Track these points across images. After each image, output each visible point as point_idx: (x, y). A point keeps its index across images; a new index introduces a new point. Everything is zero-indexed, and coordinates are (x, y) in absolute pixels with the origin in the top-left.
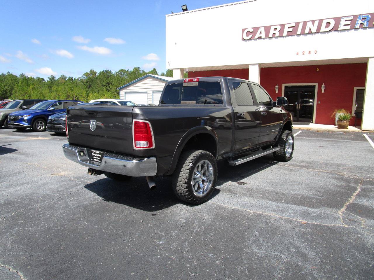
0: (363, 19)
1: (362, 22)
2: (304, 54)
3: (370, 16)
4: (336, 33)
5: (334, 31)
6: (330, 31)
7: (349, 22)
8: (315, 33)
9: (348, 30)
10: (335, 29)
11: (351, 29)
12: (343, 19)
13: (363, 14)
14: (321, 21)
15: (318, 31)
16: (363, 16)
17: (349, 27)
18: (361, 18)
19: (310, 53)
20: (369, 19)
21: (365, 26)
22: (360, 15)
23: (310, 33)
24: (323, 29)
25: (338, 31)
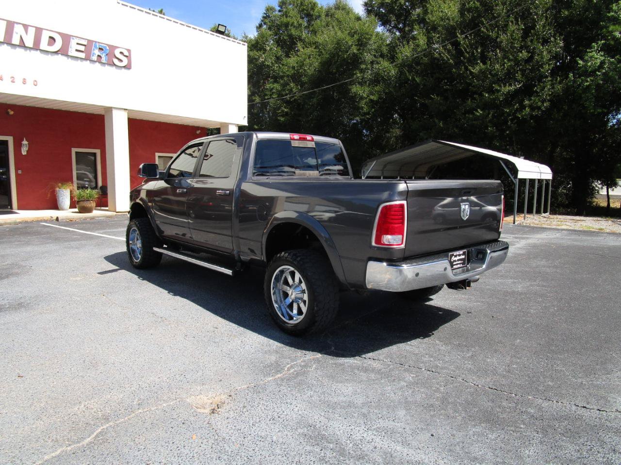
0: (100, 49)
1: (100, 54)
2: (13, 82)
3: (108, 48)
4: (65, 58)
5: (62, 54)
6: (56, 53)
7: (82, 48)
8: (30, 48)
9: (81, 59)
10: (63, 52)
11: (86, 59)
12: (73, 39)
13: (99, 43)
14: (39, 31)
15: (36, 47)
16: (101, 46)
17: (83, 55)
18: (98, 46)
19: (24, 82)
20: (108, 52)
21: (104, 60)
22: (96, 42)
23: (22, 45)
24: (44, 45)
25: (67, 56)
